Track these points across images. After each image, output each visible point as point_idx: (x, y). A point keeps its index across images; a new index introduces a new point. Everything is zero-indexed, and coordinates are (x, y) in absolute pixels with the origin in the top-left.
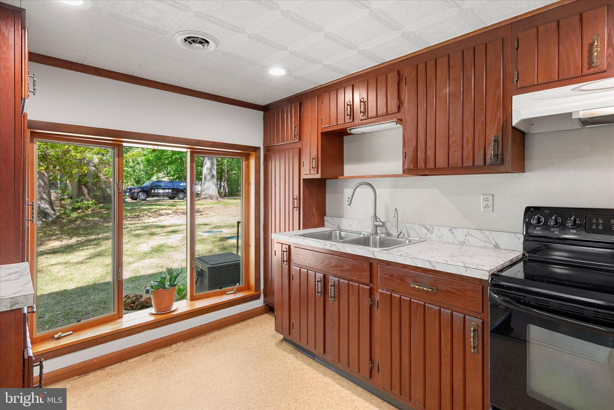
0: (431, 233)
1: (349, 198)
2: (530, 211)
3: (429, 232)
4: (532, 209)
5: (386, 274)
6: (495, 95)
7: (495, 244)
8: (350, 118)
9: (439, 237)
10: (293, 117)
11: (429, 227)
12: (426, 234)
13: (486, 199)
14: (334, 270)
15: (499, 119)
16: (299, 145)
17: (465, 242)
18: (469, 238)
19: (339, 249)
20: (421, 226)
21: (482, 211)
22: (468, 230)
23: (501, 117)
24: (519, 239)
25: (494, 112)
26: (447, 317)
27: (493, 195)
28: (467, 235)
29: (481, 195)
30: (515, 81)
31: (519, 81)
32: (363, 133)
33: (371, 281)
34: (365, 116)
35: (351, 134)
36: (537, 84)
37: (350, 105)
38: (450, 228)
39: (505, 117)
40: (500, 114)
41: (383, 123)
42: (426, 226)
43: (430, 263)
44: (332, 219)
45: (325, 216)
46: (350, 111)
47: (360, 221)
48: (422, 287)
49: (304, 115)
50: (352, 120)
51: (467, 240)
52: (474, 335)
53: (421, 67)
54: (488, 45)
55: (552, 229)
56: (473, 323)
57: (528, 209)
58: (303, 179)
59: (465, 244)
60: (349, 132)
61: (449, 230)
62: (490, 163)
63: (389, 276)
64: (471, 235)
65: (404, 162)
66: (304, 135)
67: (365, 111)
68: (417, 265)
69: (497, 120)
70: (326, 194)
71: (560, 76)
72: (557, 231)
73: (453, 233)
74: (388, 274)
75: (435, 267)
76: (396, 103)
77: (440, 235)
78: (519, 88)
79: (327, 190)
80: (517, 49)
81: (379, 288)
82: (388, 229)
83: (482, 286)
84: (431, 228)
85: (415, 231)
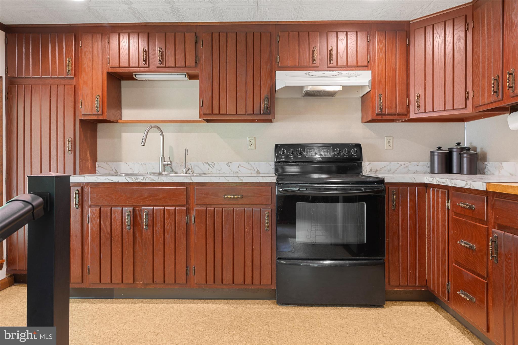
0: (212, 168)
1: (143, 139)
2: (278, 147)
3: (211, 167)
4: (279, 145)
5: (202, 194)
6: (267, 68)
7: (257, 171)
8: (146, 64)
9: (219, 170)
10: (64, 49)
11: (211, 163)
12: (208, 169)
13: (251, 140)
14: (147, 201)
15: (269, 85)
16: (74, 82)
17: (237, 172)
18: (241, 168)
19: (154, 180)
20: (204, 163)
21: (248, 149)
22: (240, 163)
23: (269, 83)
24: (271, 166)
25: (266, 79)
26: (250, 213)
27: (255, 137)
28: (239, 166)
29: (248, 138)
30: (277, 62)
31: (279, 62)
32: (148, 80)
33: (187, 202)
34: (163, 64)
35: (135, 79)
36: (289, 67)
37: (146, 52)
38: (227, 163)
39: (272, 84)
40: (269, 81)
41: (171, 74)
42: (209, 163)
43: (239, 178)
44: (107, 164)
45: (97, 162)
46: (146, 57)
47: (143, 164)
48: (233, 196)
49: (81, 49)
50: (147, 66)
51: (239, 170)
52: (268, 219)
53: (216, 36)
54: (262, 34)
55: (290, 157)
56: (266, 212)
57: (277, 146)
58: (80, 120)
59: (238, 173)
60: (135, 77)
61: (226, 164)
62: (263, 113)
63: (204, 195)
64: (242, 166)
65: (201, 109)
66: (83, 72)
67: (163, 60)
68: (229, 181)
69: (268, 85)
70: (98, 139)
71: (300, 64)
72: (292, 157)
73: (229, 166)
74: (204, 193)
75: (242, 180)
76: (194, 59)
77: (220, 169)
78: (280, 67)
79: (99, 134)
80: (278, 42)
81: (195, 206)
82: (173, 168)
83: (271, 188)
84: (212, 164)
85: (199, 167)
